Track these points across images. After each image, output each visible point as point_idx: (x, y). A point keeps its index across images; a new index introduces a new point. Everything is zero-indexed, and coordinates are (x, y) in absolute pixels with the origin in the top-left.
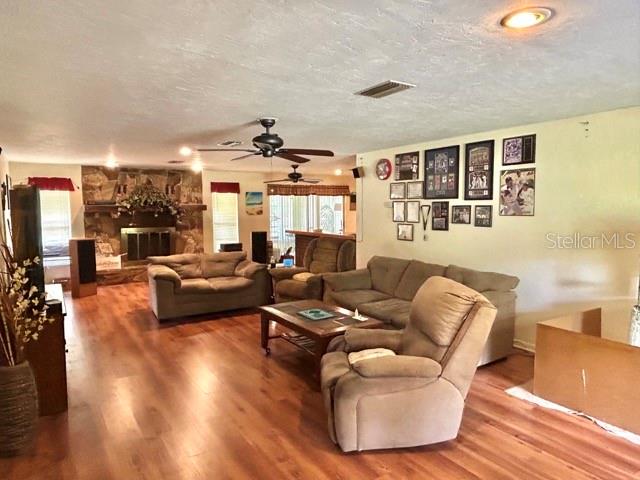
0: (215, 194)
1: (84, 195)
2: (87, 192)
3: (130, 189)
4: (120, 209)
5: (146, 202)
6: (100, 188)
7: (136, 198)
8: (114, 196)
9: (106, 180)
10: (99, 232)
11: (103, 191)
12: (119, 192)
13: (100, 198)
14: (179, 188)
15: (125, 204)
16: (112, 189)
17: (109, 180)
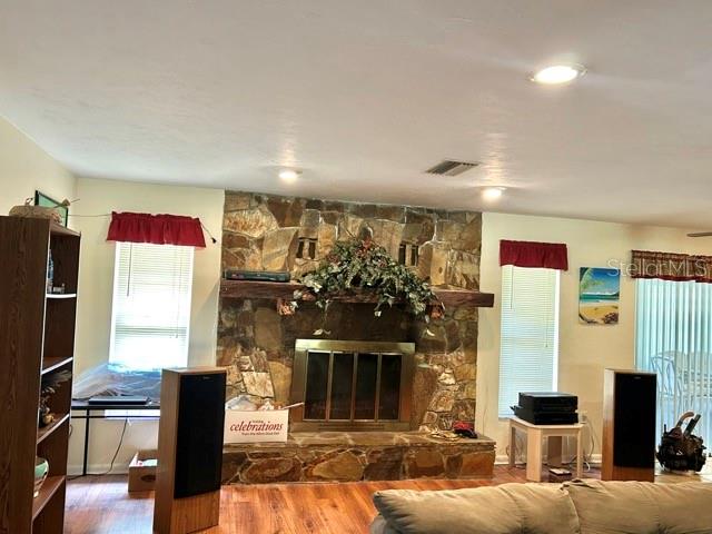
0: (509, 268)
1: (225, 257)
2: (232, 251)
3: (323, 249)
4: (297, 294)
5: (356, 281)
6: (260, 242)
7: (336, 269)
8: (289, 263)
9: (275, 226)
10: (247, 346)
11: (266, 252)
12: (299, 255)
13: (258, 267)
14: (429, 251)
15: (309, 282)
16: (286, 247)
17: (281, 225)
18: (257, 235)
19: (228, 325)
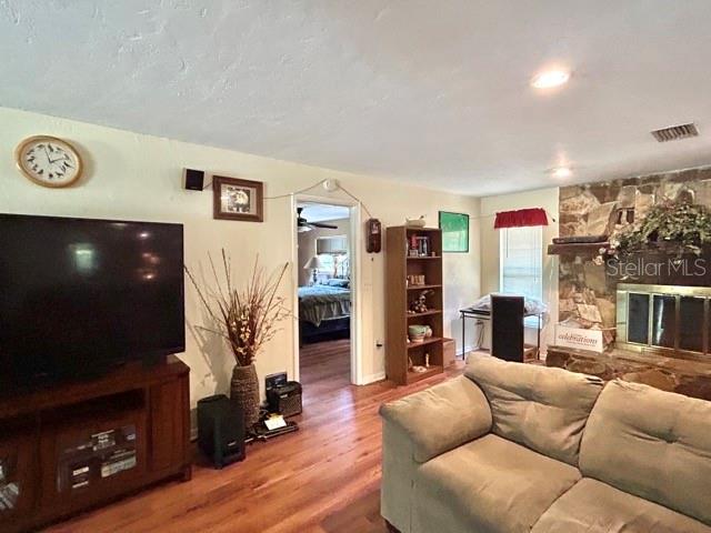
1: (562, 229)
3: (639, 215)
8: (609, 229)
10: (579, 288)
11: (590, 223)
12: (619, 222)
13: (585, 234)
16: (607, 218)
17: (602, 203)
18: (583, 212)
19: (565, 273)
